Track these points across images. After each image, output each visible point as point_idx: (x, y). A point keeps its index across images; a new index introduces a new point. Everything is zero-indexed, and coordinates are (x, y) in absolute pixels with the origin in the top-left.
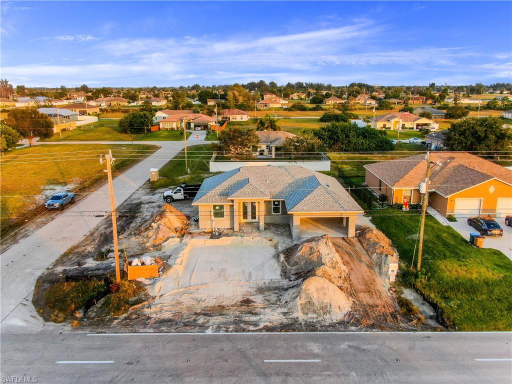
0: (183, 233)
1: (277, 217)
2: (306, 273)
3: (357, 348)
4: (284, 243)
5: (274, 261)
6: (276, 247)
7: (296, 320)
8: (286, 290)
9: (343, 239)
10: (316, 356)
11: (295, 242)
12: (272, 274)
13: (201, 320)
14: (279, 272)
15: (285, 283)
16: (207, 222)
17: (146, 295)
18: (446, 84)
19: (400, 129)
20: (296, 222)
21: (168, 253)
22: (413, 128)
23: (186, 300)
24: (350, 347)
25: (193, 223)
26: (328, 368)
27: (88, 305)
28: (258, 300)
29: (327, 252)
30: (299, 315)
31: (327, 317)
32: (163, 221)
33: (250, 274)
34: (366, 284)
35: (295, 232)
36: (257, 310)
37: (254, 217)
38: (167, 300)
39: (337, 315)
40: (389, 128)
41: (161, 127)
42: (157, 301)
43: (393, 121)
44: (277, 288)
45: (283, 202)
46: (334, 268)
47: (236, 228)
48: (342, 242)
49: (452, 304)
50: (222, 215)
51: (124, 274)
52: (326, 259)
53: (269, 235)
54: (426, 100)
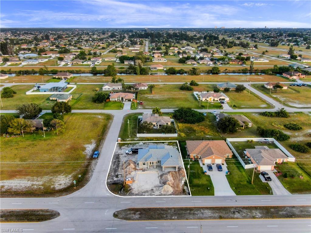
0: (135, 169)
1: (159, 164)
2: (165, 183)
3: (172, 200)
4: (160, 173)
5: (158, 179)
6: (158, 174)
7: (162, 194)
8: (160, 187)
9: (175, 172)
10: (165, 201)
11: (163, 173)
12: (157, 183)
13: (144, 194)
14: (159, 182)
15: (160, 185)
16: (141, 166)
17: (131, 188)
18: (266, 27)
19: (212, 101)
20: (163, 168)
21: (133, 176)
22: (218, 101)
23: (140, 189)
24: (171, 199)
25: (137, 165)
26: (167, 203)
27: (121, 190)
28: (154, 189)
29: (170, 177)
30: (163, 193)
31: (168, 193)
32: (130, 166)
33: (153, 182)
34: (177, 185)
35: (163, 170)
36: (154, 192)
37: (153, 164)
38: (136, 189)
39: (170, 193)
40: (208, 101)
41: (111, 100)
42: (134, 189)
43: (209, 98)
44: (158, 186)
45: (160, 161)
46: (171, 181)
47: (149, 168)
48: (174, 172)
49: (193, 190)
50: (145, 164)
51: (125, 183)
52: (169, 179)
53: (157, 170)
54: (239, 62)
